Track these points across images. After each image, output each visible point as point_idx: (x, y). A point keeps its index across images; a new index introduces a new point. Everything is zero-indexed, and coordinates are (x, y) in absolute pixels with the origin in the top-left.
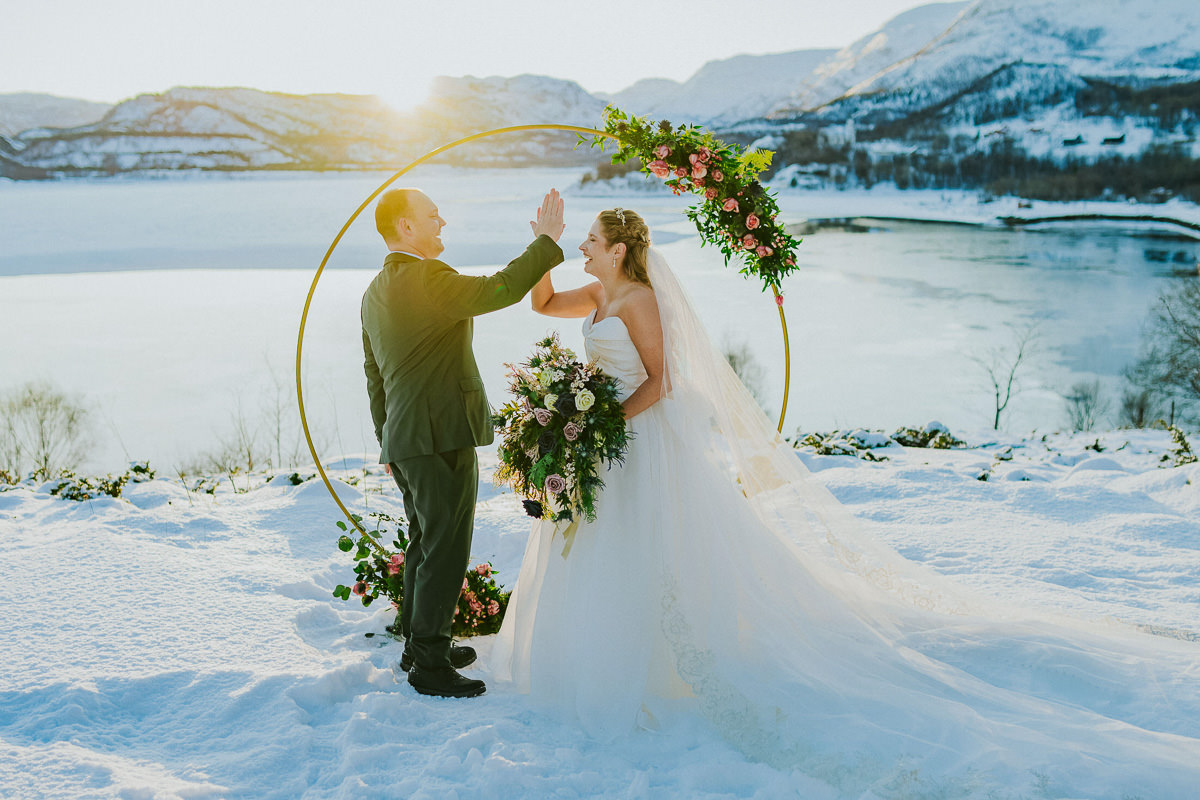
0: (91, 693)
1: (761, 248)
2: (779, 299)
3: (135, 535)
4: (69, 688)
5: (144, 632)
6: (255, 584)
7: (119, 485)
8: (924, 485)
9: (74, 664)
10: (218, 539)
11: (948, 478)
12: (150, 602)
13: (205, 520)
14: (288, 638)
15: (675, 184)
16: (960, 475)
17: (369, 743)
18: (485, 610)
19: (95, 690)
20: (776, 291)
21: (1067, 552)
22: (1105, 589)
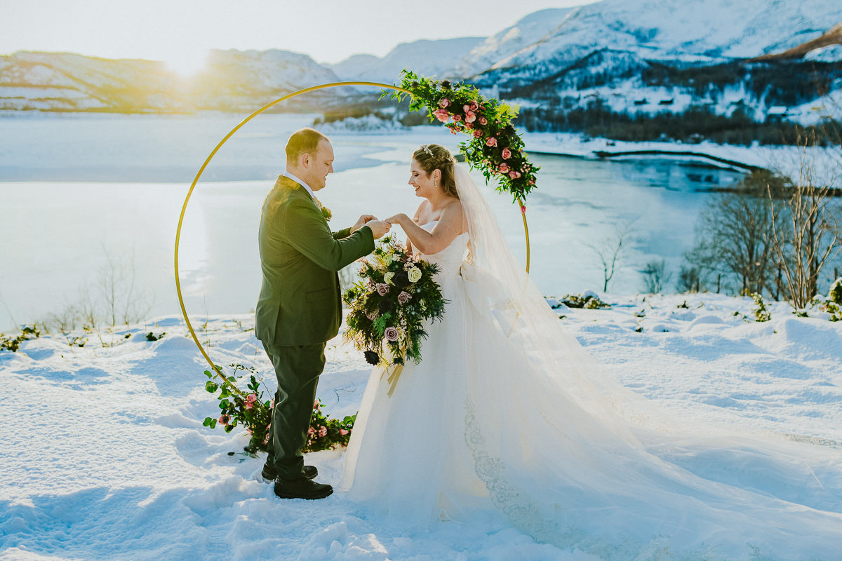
0: (29, 508)
1: (512, 172)
2: (523, 208)
3: (38, 381)
4: (11, 505)
5: (60, 457)
6: (138, 417)
7: (18, 343)
8: (602, 336)
9: (10, 484)
10: (101, 383)
11: (616, 331)
12: (61, 433)
13: (90, 369)
14: (173, 459)
15: (452, 126)
16: (624, 329)
17: (252, 538)
18: (317, 433)
19: (32, 505)
20: (521, 203)
21: (712, 383)
22: (745, 408)
